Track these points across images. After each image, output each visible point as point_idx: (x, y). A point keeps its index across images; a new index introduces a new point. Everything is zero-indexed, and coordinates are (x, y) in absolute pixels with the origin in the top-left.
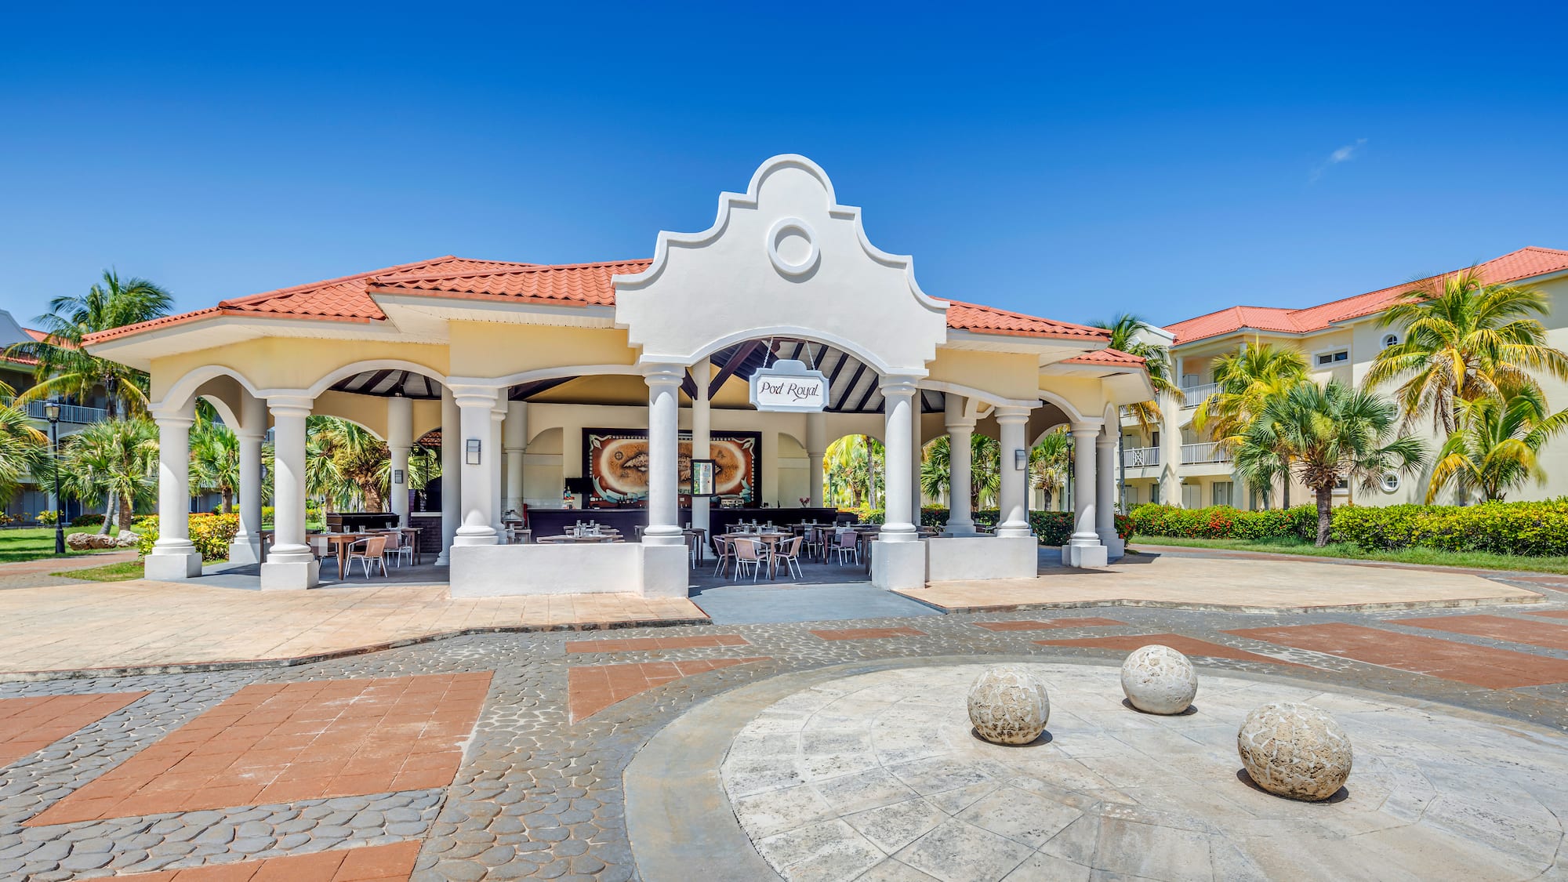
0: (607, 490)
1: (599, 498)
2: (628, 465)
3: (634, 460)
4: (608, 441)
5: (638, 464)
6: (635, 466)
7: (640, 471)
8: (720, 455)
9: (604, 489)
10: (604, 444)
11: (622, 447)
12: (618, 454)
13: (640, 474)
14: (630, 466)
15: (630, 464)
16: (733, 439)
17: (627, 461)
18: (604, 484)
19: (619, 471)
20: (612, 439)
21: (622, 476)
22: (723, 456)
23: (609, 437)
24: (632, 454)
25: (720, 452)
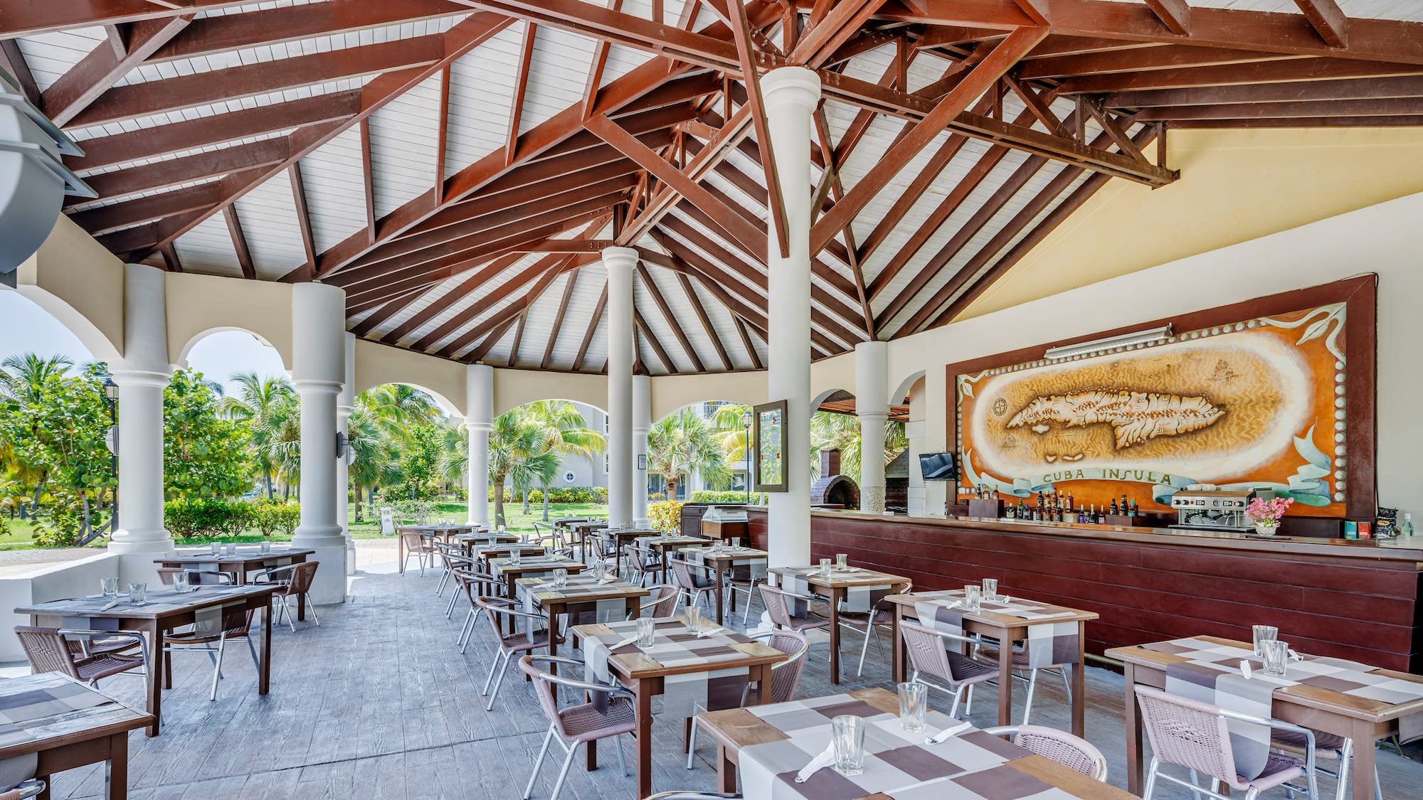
0: (983, 474)
1: (970, 488)
2: (1013, 423)
3: (1025, 412)
4: (984, 381)
5: (1032, 420)
6: (1026, 423)
7: (1035, 433)
8: (1222, 374)
9: (978, 471)
10: (977, 388)
11: (1004, 389)
12: (999, 404)
13: (1035, 439)
14: (1017, 425)
15: (1018, 420)
16: (1264, 321)
17: (1014, 415)
18: (977, 464)
19: (1001, 437)
20: (990, 377)
21: (1005, 446)
22: (1231, 375)
23: (985, 373)
24: (1022, 401)
25: (1222, 365)
